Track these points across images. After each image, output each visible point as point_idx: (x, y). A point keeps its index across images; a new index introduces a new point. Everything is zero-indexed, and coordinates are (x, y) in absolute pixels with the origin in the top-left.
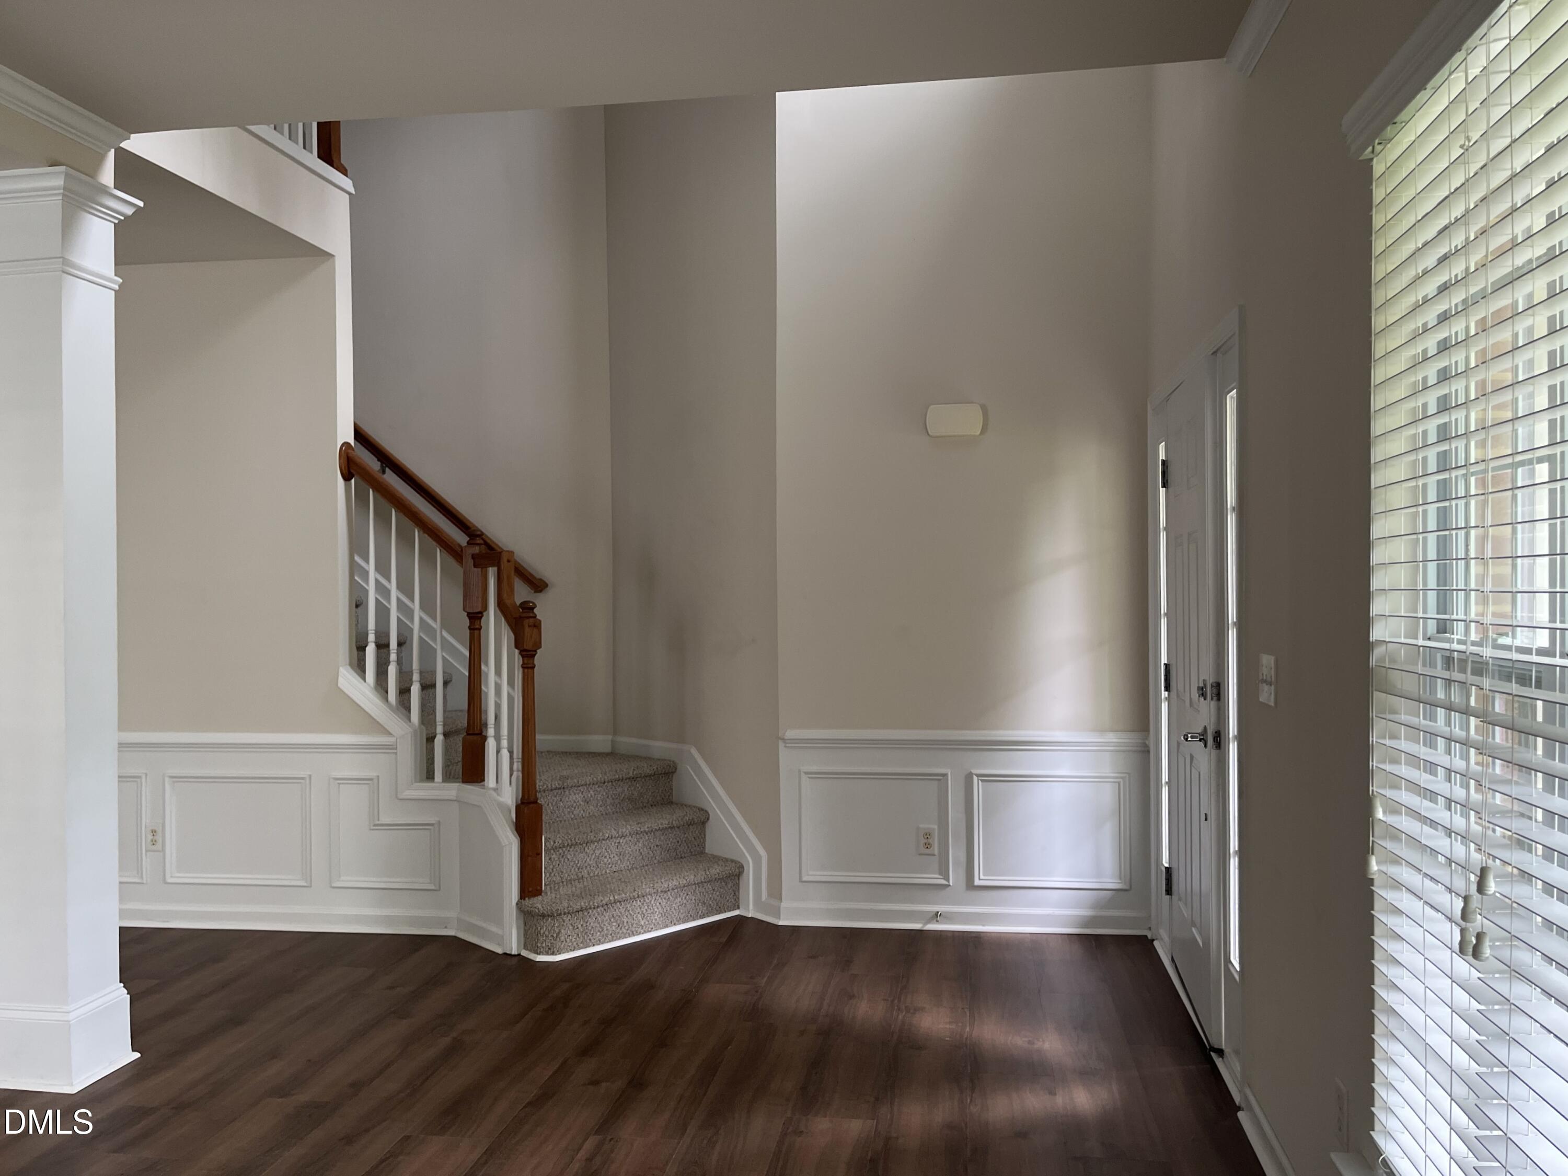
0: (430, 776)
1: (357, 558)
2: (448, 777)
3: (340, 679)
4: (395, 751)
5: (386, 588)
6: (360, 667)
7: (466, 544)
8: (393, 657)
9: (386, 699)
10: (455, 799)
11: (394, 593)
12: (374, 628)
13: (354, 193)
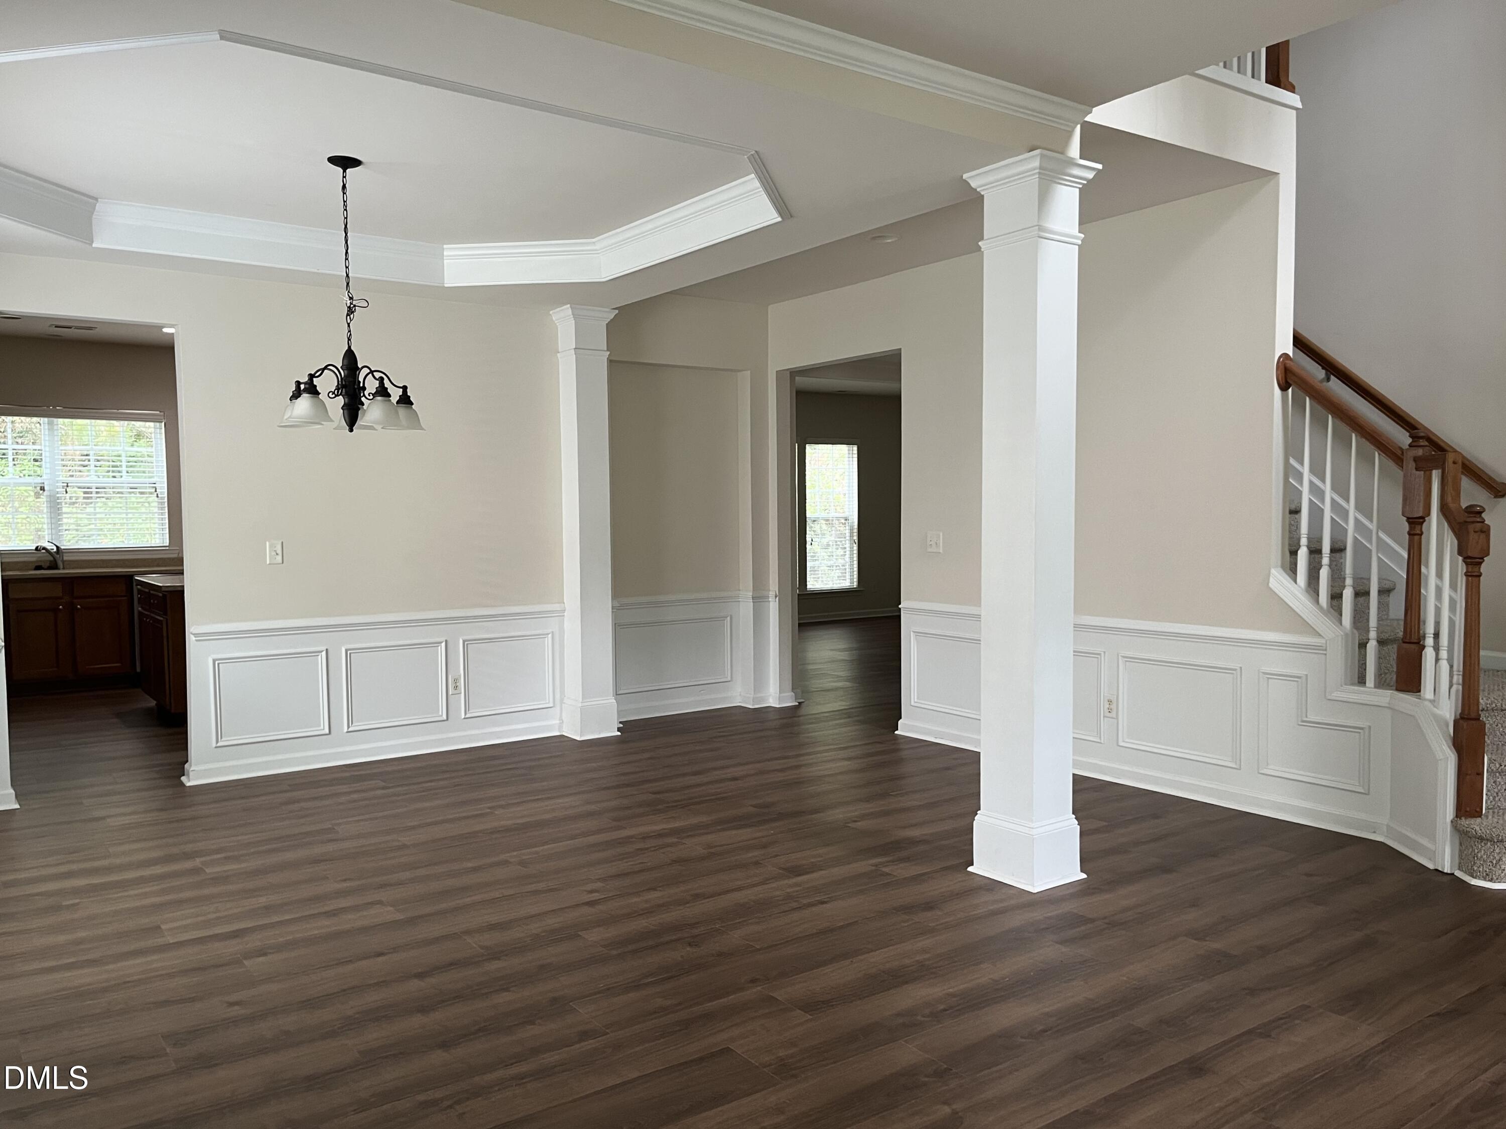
0: (1362, 681)
1: (1292, 461)
2: (1381, 683)
3: (1271, 580)
4: (1325, 652)
5: (1320, 489)
6: (1292, 570)
7: (1408, 447)
8: (1326, 560)
9: (1317, 602)
10: (1387, 705)
11: (1329, 494)
12: (1306, 533)
13: (1301, 107)
